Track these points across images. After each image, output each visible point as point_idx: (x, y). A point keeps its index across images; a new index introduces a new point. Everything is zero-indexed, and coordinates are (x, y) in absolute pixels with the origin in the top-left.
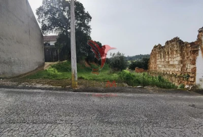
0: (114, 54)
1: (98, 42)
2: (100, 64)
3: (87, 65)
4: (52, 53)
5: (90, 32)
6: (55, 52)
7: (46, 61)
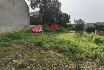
0: (77, 20)
1: (66, 13)
2: (66, 28)
3: (58, 28)
4: (38, 20)
5: (60, 6)
6: (40, 20)
7: (31, 24)
